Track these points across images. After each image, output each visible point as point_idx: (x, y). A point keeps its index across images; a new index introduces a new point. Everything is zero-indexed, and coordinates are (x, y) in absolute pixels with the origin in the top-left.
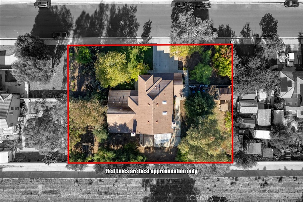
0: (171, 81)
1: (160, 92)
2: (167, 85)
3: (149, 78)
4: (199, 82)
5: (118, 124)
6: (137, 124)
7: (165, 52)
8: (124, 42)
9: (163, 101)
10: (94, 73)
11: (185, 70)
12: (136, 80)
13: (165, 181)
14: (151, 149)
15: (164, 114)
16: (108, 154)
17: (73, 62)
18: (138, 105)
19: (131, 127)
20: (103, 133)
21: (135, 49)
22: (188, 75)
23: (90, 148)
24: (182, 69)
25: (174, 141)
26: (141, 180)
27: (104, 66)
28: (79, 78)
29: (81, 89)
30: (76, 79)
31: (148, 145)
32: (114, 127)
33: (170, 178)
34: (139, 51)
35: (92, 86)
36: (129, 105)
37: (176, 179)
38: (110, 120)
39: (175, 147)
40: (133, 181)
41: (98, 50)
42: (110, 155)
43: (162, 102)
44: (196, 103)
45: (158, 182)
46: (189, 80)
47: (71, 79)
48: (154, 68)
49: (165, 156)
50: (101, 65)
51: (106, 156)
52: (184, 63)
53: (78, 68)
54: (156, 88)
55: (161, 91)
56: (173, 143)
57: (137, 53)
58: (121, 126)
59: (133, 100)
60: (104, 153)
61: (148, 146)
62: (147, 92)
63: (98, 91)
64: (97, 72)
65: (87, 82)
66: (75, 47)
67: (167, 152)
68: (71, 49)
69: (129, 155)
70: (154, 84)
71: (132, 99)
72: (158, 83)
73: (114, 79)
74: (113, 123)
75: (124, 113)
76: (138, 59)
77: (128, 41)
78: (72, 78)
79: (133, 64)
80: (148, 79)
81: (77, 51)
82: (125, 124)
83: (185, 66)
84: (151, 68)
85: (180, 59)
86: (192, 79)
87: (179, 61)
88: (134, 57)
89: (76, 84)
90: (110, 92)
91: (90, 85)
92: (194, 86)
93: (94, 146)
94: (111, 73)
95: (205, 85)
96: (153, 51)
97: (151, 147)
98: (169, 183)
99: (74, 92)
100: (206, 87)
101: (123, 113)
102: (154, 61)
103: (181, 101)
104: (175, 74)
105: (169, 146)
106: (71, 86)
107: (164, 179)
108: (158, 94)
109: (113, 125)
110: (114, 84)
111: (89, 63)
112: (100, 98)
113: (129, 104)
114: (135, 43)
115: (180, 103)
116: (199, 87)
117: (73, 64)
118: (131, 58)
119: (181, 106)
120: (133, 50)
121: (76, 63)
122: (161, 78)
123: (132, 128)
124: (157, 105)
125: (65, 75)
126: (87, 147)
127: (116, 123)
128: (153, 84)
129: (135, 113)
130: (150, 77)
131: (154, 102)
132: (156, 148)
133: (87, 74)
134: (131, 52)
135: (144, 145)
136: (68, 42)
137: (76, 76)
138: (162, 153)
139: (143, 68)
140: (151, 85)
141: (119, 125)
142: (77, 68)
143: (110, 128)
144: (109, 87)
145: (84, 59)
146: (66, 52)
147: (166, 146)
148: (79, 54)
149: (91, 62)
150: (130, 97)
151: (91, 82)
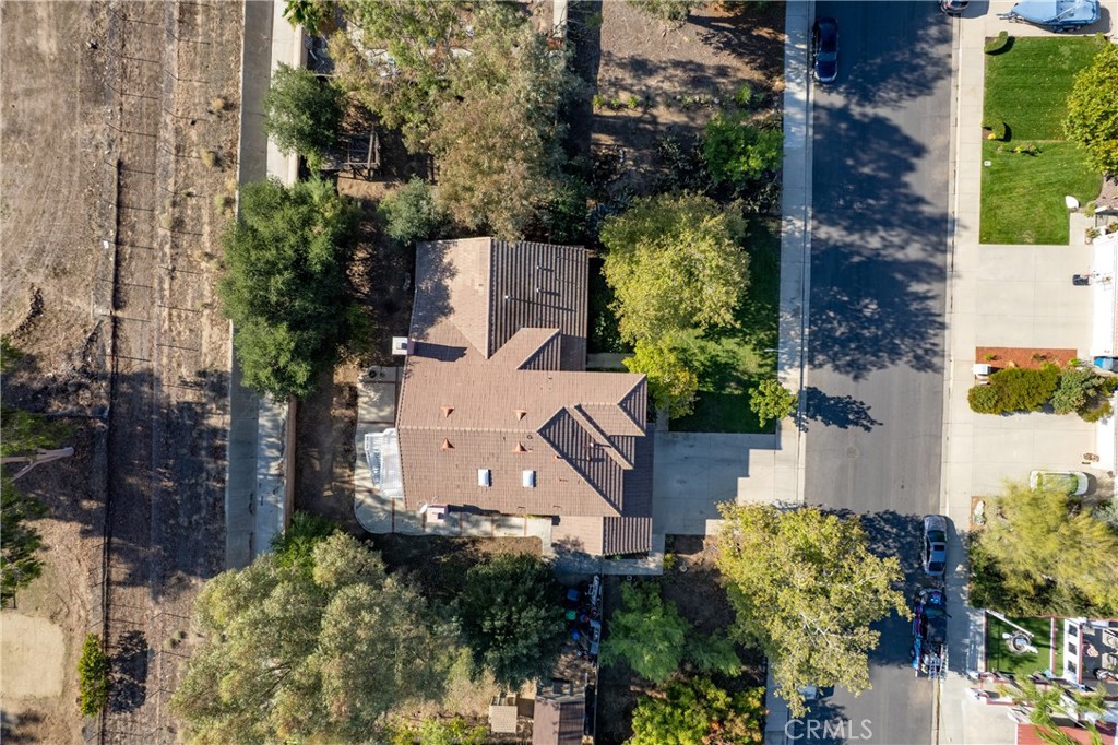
0: (617, 509)
1: (571, 464)
2: (601, 493)
3: (633, 418)
4: (611, 619)
5: (448, 282)
6: (445, 363)
7: (741, 480)
8: (789, 316)
9: (535, 472)
10: (662, 188)
11: (665, 560)
12: (627, 362)
14: (349, 412)
15: (483, 474)
16: (321, 240)
17: (713, 102)
18: (521, 368)
19: (436, 335)
20: (411, 221)
21: (760, 361)
22: (645, 573)
23: (357, 163)
24: (667, 552)
25: (379, 505)
26: (225, 365)
27: (687, 235)
28: (648, 126)
29: (602, 132)
30: (645, 112)
31: (366, 399)
32: (437, 267)
33: (227, 484)
34: (751, 376)
35: (614, 177)
36: (526, 329)
37: (222, 508)
38: (465, 251)
39: (352, 508)
40: (224, 336)
41: (757, 208)
42: (319, 248)
43: (529, 468)
44: (519, 612)
45: (215, 432)
46: (623, 578)
47: (644, 92)
48: (678, 433)
49: (318, 468)
50: (689, 220)
51: (316, 230)
52: (693, 558)
53: (692, 124)
54: (592, 445)
55: (576, 468)
56: (369, 501)
57: (741, 368)
58: (442, 293)
59: (542, 348)
60: (327, 223)
61: (361, 400)
62: (572, 407)
63: (591, 202)
64: (666, 201)
65: (628, 159)
66: (773, 112)
67: (331, 476)
68: (768, 98)
69: (318, 327)
70: (609, 438)
71: (547, 344)
72: (612, 452)
73: (632, 272)
74: (452, 260)
75: (491, 310)
76: (719, 372)
77: (792, 333)
78: (648, 98)
79: (696, 351)
80: (629, 414)
81: (758, 122)
82: (446, 311)
83: (679, 562)
84: (676, 425)
85: (711, 542)
86: (627, 591)
87: (703, 537)
88: (725, 354)
89: (620, 114)
90: (583, 254)
91: (614, 171)
92: (598, 596)
93: (368, 179)
94: (658, 262)
95: (597, 645)
96: (747, 435)
97: (356, 412)
98: (208, 479)
99: (591, 107)
100: (590, 646)
101: (491, 305)
102: (707, 434)
103: (536, 542)
104: (646, 524)
105: (356, 483)
106: (616, 92)
107: (228, 458)
108: (564, 455)
109: (446, 261)
110: (614, 270)
111: (705, 168)
112: (560, 212)
113: (531, 329)
114: (783, 358)
115: (528, 535)
116: (592, 617)
117: (706, 103)
118: (724, 340)
119: (518, 540)
120: (754, 350)
121: (708, 116)
122: (631, 468)
123: (429, 342)
124: (518, 449)
125: (664, 69)
126: (360, 153)
127: (453, 275)
128: (609, 434)
129: (490, 355)
130: (638, 423)
131: (529, 437)
132: (350, 431)
133: (662, 159)
134: (746, 343)
135: (365, 382)
136: (799, 84)
137: (655, 112)
138: (328, 456)
139: (676, 392)
140: (601, 426)
141: (446, 288)
142: (689, 117)
143: (434, 247)
144: (603, 248)
145: (724, 148)
146: (757, 76)
147: (358, 471)
148: (744, 128)
149: (708, 177)
150: (557, 335)
151: (627, 174)
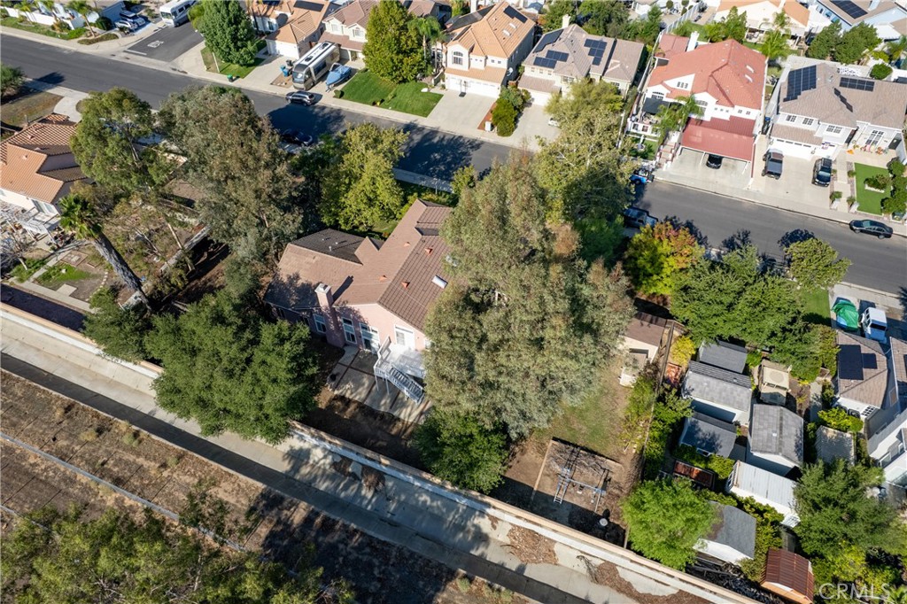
5: (300, 283)
6: (352, 285)
13: (337, 527)
14: (352, 407)
15: (437, 281)
18: (378, 248)
26: (257, 488)
31: (349, 392)
32: (286, 288)
33: (360, 528)
36: (356, 251)
37: (379, 541)
38: (287, 264)
40: (233, 480)
45: (308, 521)
58: (304, 289)
61: (347, 396)
62: (416, 224)
71: (372, 241)
74: (287, 275)
97: (355, 402)
109: (285, 280)
113: (358, 249)
124: (427, 251)
127: (298, 277)
129: (359, 263)
132: (368, 411)
135: (336, 387)
138: (379, 433)
141: (303, 285)
143: (272, 287)
